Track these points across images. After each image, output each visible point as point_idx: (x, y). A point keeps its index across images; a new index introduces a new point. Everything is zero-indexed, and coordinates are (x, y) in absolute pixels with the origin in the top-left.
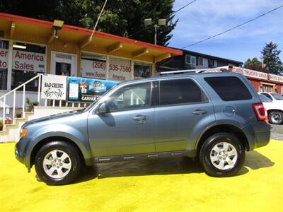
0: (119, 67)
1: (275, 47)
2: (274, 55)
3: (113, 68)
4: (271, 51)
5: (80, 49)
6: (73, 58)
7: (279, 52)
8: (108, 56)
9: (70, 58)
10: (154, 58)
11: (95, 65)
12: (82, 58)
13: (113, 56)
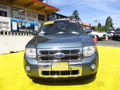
0: (31, 15)
1: (77, 12)
2: (77, 15)
3: (29, 15)
7: (79, 14)
8: (26, 9)
9: (6, 8)
10: (46, 12)
11: (19, 13)
12: (13, 9)
13: (28, 9)
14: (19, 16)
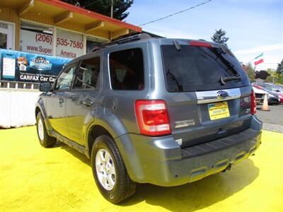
0: (68, 41)
1: (224, 34)
2: (222, 42)
3: (62, 42)
4: (220, 38)
5: (18, 16)
6: (9, 27)
7: (227, 39)
8: (55, 28)
9: (6, 26)
10: (109, 33)
11: (38, 37)
12: (22, 29)
13: (61, 28)
14: (37, 45)
